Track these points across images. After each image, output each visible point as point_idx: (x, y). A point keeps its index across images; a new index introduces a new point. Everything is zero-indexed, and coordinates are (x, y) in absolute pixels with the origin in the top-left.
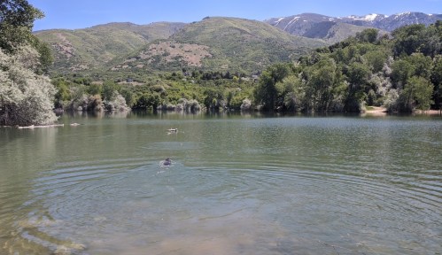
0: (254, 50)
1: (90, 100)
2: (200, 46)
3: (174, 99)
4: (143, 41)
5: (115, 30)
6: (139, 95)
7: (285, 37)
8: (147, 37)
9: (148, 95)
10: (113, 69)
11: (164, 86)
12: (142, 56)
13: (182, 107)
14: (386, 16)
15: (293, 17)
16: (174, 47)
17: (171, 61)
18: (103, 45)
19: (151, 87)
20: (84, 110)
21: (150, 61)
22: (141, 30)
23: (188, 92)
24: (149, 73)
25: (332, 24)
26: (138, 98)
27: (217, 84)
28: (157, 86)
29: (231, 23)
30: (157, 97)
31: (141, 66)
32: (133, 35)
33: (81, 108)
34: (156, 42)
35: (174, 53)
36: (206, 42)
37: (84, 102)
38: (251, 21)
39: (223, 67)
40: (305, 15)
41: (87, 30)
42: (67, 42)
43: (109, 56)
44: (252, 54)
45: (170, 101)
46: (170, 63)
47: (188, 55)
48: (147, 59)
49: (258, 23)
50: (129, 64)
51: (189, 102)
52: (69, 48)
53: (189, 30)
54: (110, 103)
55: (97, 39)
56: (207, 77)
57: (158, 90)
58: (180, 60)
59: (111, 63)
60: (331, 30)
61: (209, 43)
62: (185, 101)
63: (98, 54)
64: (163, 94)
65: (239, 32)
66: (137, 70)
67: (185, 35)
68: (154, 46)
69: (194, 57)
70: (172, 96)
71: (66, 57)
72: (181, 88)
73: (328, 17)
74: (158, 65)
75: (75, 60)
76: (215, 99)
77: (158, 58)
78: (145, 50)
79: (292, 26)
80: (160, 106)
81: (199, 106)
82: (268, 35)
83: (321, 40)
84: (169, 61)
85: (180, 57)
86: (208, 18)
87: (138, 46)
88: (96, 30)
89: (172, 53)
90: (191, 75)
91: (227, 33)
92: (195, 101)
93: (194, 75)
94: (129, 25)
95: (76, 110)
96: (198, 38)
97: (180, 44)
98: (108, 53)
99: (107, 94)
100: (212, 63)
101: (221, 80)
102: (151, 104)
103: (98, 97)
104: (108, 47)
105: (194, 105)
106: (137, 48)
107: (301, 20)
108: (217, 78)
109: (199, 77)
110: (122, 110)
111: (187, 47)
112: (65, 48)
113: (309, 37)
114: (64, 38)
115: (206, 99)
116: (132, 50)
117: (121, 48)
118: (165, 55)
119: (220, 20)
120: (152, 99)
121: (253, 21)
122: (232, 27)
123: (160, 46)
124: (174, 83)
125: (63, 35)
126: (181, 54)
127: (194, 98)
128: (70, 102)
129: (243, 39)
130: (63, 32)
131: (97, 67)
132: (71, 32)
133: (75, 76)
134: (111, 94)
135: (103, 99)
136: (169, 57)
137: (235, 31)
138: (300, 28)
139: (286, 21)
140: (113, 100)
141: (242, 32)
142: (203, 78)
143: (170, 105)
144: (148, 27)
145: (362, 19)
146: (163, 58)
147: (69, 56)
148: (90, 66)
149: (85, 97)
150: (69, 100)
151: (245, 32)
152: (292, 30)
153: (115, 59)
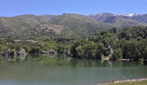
0: (82, 28)
1: (11, 51)
2: (61, 26)
3: (46, 49)
4: (38, 23)
5: (27, 18)
6: (32, 47)
7: (96, 22)
8: (39, 21)
9: (35, 48)
10: (25, 34)
11: (42, 44)
12: (37, 29)
13: (48, 52)
14: (137, 15)
15: (100, 14)
16: (50, 26)
17: (49, 31)
18: (21, 24)
19: (37, 44)
20: (9, 55)
21: (40, 31)
22: (37, 18)
23: (52, 46)
24: (39, 36)
25: (115, 17)
26: (31, 49)
27: (64, 43)
28: (39, 44)
29: (74, 16)
30: (39, 48)
31: (36, 33)
32: (34, 20)
33: (7, 54)
34: (43, 24)
35: (50, 28)
36: (63, 24)
37: (9, 52)
38: (82, 15)
39: (69, 34)
40: (105, 14)
41: (14, 17)
42: (6, 23)
43: (24, 28)
44: (81, 29)
45: (44, 50)
46: (48, 33)
47: (55, 29)
48: (39, 31)
49: (85, 16)
50: (31, 32)
51: (51, 51)
52: (7, 25)
53: (57, 19)
54: (19, 52)
55: (18, 21)
56: (60, 40)
57: (40, 46)
58: (52, 31)
59: (24, 31)
60: (114, 20)
61: (65, 24)
62: (50, 50)
63: (19, 28)
64: (41, 47)
65: (77, 20)
66: (34, 35)
67: (55, 20)
68: (42, 25)
69: (58, 30)
70: (45, 48)
71: (5, 29)
72: (49, 44)
73: (114, 15)
74: (43, 33)
75: (9, 30)
76: (61, 50)
77: (43, 30)
78: (38, 27)
79: (99, 18)
80: (40, 52)
81: (55, 52)
82: (88, 21)
83: (110, 24)
84: (48, 31)
85: (52, 30)
86: (65, 14)
87: (36, 24)
88: (18, 17)
89: (49, 28)
90: (53, 39)
91: (72, 20)
92: (54, 50)
93: (55, 39)
94: (32, 16)
95: (6, 55)
96: (60, 22)
97: (52, 25)
98: (23, 27)
99: (18, 49)
100: (65, 33)
101: (65, 42)
102: (36, 51)
103: (14, 50)
104: (23, 25)
105: (53, 52)
106: (35, 26)
107: (103, 15)
108: (64, 41)
109: (57, 40)
110: (23, 54)
111: (55, 26)
112: (5, 25)
113: (106, 22)
114: (5, 21)
115: (58, 49)
116: (33, 26)
117: (28, 25)
118: (46, 29)
119: (70, 15)
120: (37, 49)
121: (83, 16)
122: (74, 18)
123: (44, 25)
124: (47, 43)
125: (5, 19)
126: (53, 29)
127: (53, 49)
128: (4, 52)
129: (78, 23)
130: (5, 18)
131: (18, 33)
132: (8, 18)
133: (9, 37)
134: (19, 49)
135: (16, 51)
136: (48, 30)
137: (75, 20)
138: (102, 19)
139: (97, 15)
140: (20, 51)
141: (78, 20)
142: (58, 41)
143: (44, 52)
144: (40, 17)
145: (127, 16)
146: (45, 30)
147: (6, 28)
148: (15, 33)
149: (9, 50)
150: (3, 51)
151: (79, 20)
152: (99, 19)
153: (26, 30)
